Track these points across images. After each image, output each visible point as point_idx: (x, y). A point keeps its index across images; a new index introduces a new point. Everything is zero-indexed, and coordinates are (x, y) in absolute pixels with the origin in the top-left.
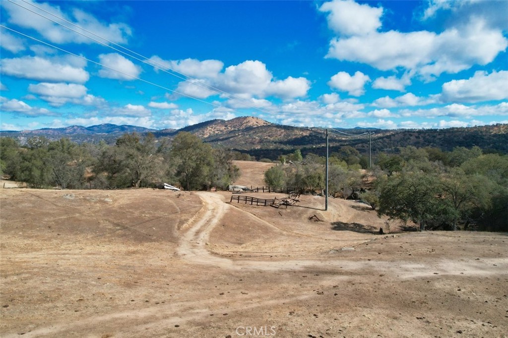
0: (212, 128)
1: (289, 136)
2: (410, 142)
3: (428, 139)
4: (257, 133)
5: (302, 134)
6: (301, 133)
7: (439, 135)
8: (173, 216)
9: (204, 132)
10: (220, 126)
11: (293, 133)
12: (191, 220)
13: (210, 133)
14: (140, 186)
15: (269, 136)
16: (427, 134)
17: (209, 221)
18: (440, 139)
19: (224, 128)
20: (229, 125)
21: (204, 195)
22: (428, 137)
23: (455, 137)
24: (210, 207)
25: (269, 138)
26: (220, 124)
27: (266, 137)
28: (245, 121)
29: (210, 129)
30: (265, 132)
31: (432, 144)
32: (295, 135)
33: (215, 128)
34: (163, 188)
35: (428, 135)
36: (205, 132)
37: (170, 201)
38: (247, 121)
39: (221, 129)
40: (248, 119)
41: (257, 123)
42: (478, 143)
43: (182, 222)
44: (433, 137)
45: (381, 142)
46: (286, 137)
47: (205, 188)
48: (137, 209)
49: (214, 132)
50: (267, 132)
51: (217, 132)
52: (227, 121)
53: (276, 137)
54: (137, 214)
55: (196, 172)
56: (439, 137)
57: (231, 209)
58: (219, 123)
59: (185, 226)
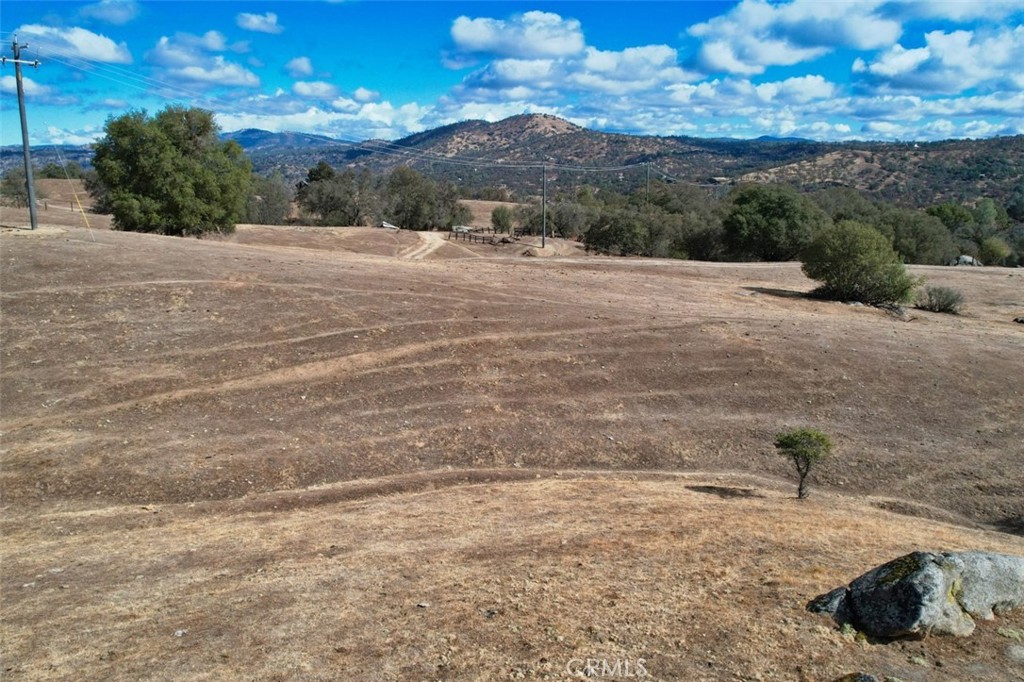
0: (462, 138)
1: (617, 155)
2: (852, 169)
3: (890, 163)
4: (553, 150)
5: (643, 151)
6: (641, 150)
7: (916, 155)
8: (393, 246)
9: (446, 146)
10: (478, 135)
11: (625, 150)
12: (408, 249)
13: (458, 149)
14: (358, 225)
15: (577, 155)
16: (890, 153)
17: (424, 251)
18: (915, 164)
19: (486, 138)
20: (496, 133)
21: (424, 234)
22: (891, 160)
23: (947, 159)
24: (428, 242)
25: (576, 159)
26: (478, 131)
27: (569, 158)
28: (529, 124)
29: (459, 139)
30: (569, 147)
31: (896, 174)
32: (629, 153)
33: (468, 139)
34: (382, 226)
35: (893, 156)
36: (449, 147)
37: (390, 235)
38: (534, 123)
39: (481, 141)
40: (536, 119)
41: (554, 127)
42: (992, 172)
43: (401, 249)
44: (902, 159)
45: (795, 170)
46: (610, 157)
47: (425, 228)
48: (362, 239)
49: (466, 146)
50: (573, 148)
51: (471, 147)
52: (493, 124)
53: (591, 156)
54: (362, 243)
55: (416, 212)
56: (915, 159)
57: (447, 244)
58: (476, 128)
59: (403, 252)
